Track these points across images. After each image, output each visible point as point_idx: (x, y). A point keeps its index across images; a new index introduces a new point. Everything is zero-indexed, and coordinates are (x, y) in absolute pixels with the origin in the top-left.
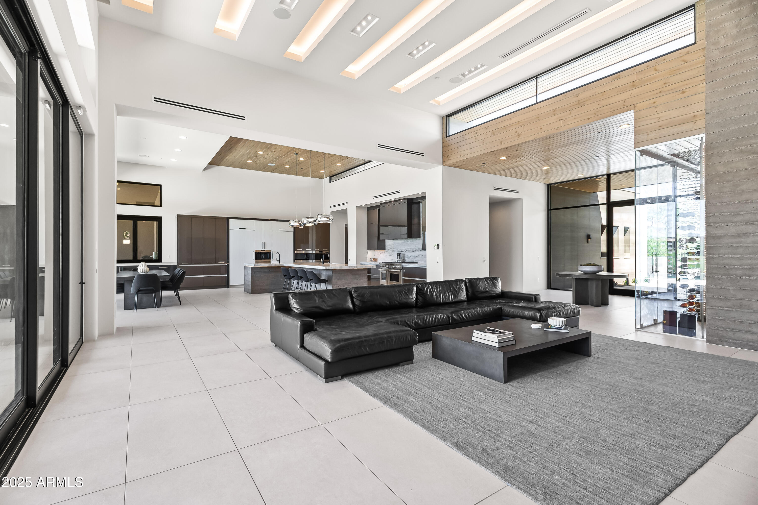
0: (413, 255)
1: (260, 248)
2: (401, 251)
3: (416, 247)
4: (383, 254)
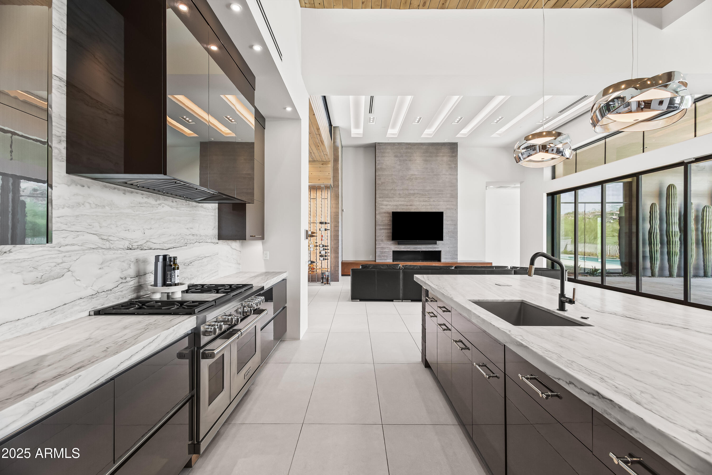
2: (127, 244)
3: (188, 232)
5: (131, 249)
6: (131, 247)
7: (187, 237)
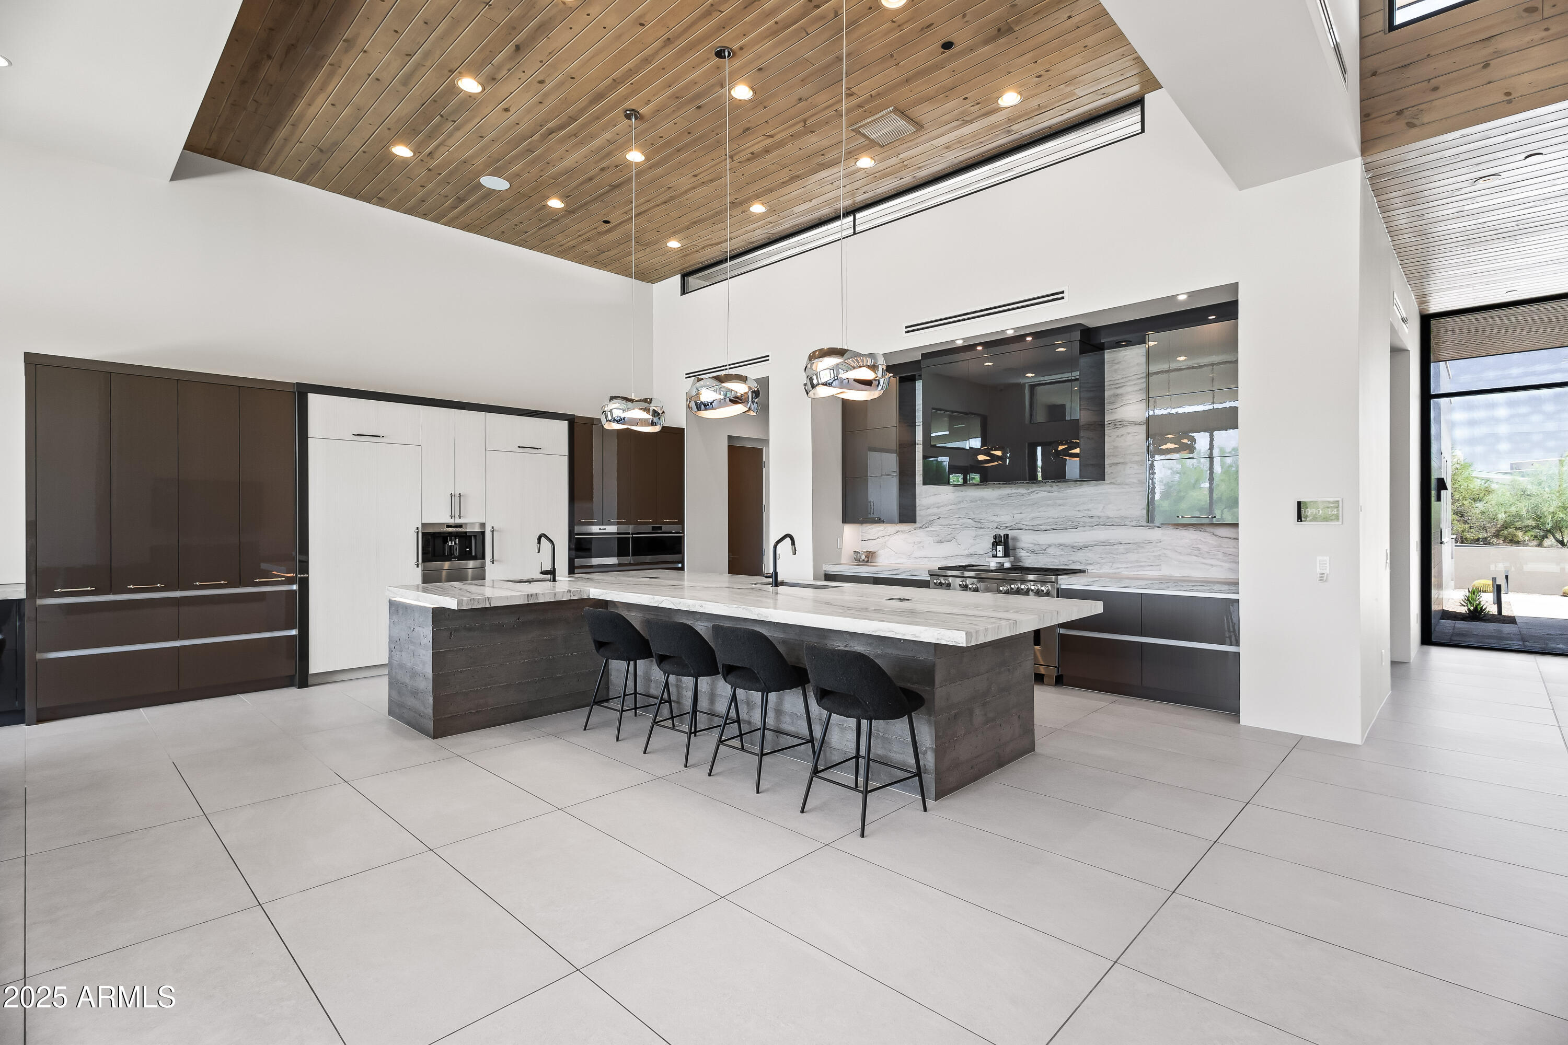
0: (1061, 541)
1: (441, 516)
3: (1081, 514)
4: (901, 536)
7: (1078, 520)
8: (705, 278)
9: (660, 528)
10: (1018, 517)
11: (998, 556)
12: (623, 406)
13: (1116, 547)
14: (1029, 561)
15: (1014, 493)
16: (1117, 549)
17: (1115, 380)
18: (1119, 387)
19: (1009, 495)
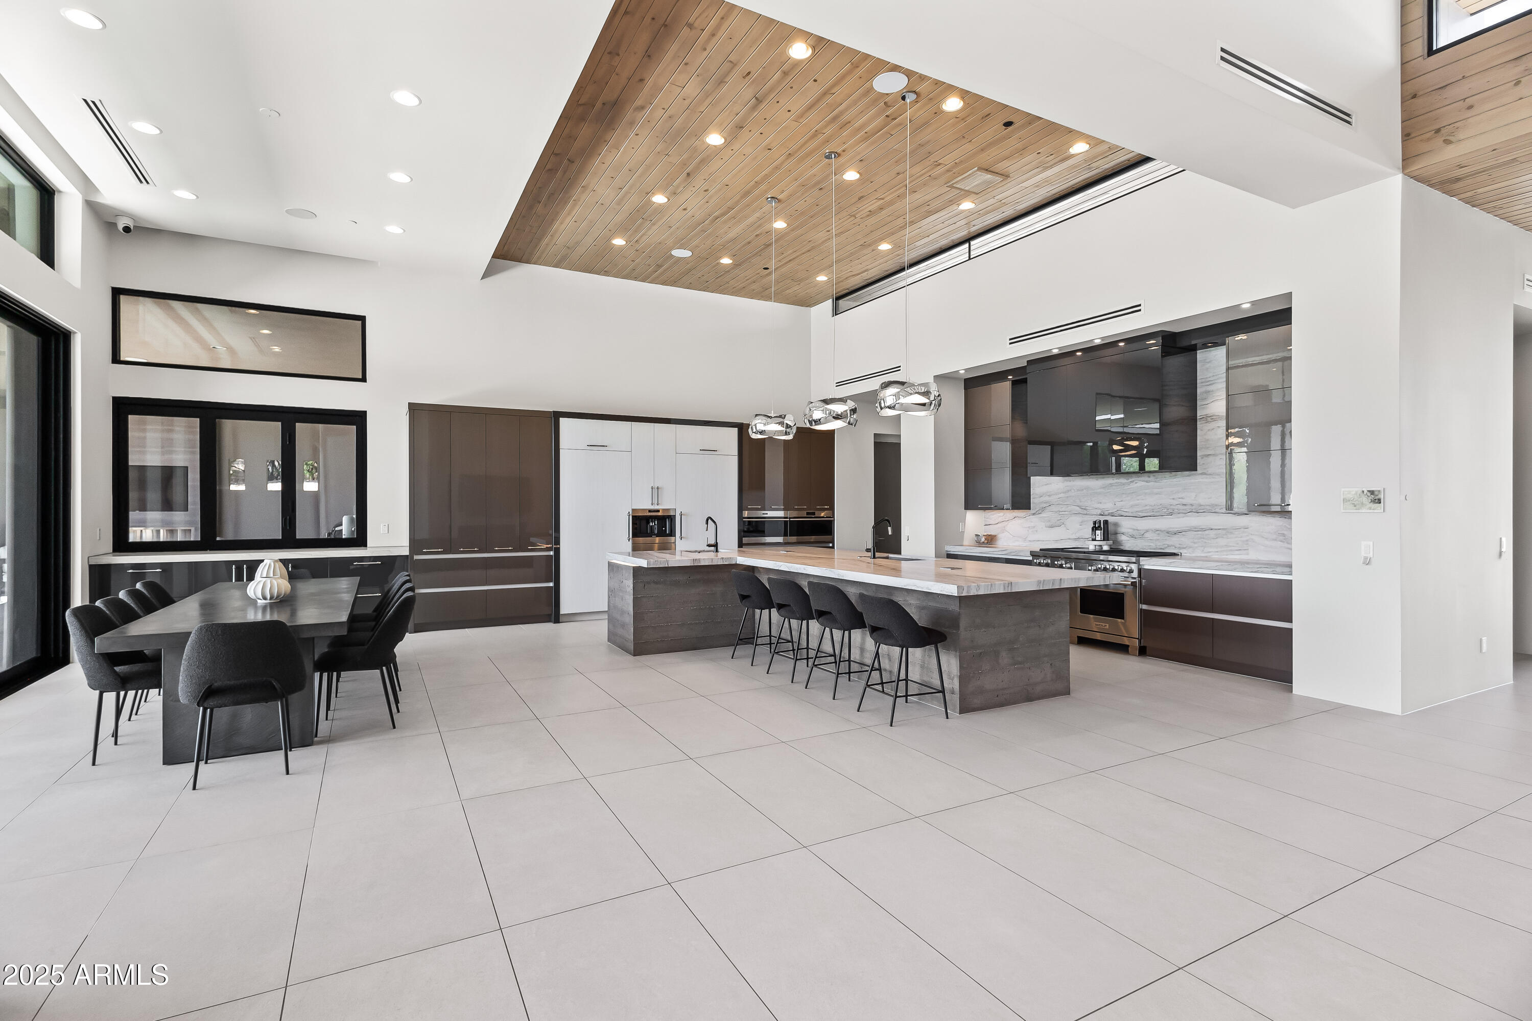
0: (1157, 527)
1: (645, 504)
2: (1099, 512)
3: (1175, 502)
4: (1017, 521)
5: (1102, 515)
6: (1102, 514)
7: (1172, 507)
8: (855, 300)
9: (814, 514)
10: (1118, 504)
11: (1097, 539)
12: (764, 421)
13: (1207, 532)
14: (1128, 544)
15: (1116, 483)
16: (1208, 534)
17: (1207, 378)
18: (1210, 385)
19: (1111, 485)
